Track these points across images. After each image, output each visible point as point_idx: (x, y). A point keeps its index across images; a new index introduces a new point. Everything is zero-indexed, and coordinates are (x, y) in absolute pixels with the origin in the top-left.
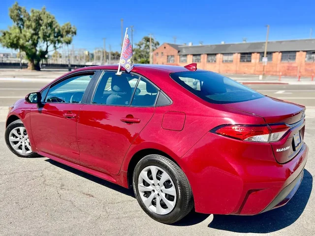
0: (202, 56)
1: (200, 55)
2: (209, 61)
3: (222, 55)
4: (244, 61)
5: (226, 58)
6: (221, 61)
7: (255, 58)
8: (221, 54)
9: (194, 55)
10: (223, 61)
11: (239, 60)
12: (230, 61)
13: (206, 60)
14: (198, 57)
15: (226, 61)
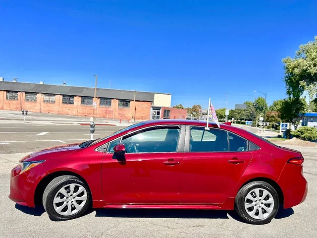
0: (19, 93)
1: (16, 92)
2: (28, 100)
3: (43, 95)
4: (66, 103)
5: (47, 98)
6: (42, 100)
7: (77, 101)
8: (42, 93)
9: (8, 91)
10: (44, 101)
11: (61, 102)
12: (52, 101)
13: (24, 98)
14: (14, 94)
15: (47, 101)
